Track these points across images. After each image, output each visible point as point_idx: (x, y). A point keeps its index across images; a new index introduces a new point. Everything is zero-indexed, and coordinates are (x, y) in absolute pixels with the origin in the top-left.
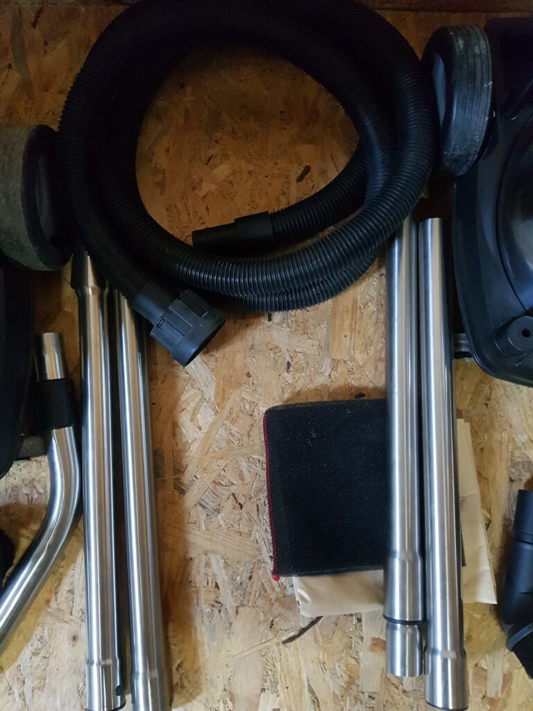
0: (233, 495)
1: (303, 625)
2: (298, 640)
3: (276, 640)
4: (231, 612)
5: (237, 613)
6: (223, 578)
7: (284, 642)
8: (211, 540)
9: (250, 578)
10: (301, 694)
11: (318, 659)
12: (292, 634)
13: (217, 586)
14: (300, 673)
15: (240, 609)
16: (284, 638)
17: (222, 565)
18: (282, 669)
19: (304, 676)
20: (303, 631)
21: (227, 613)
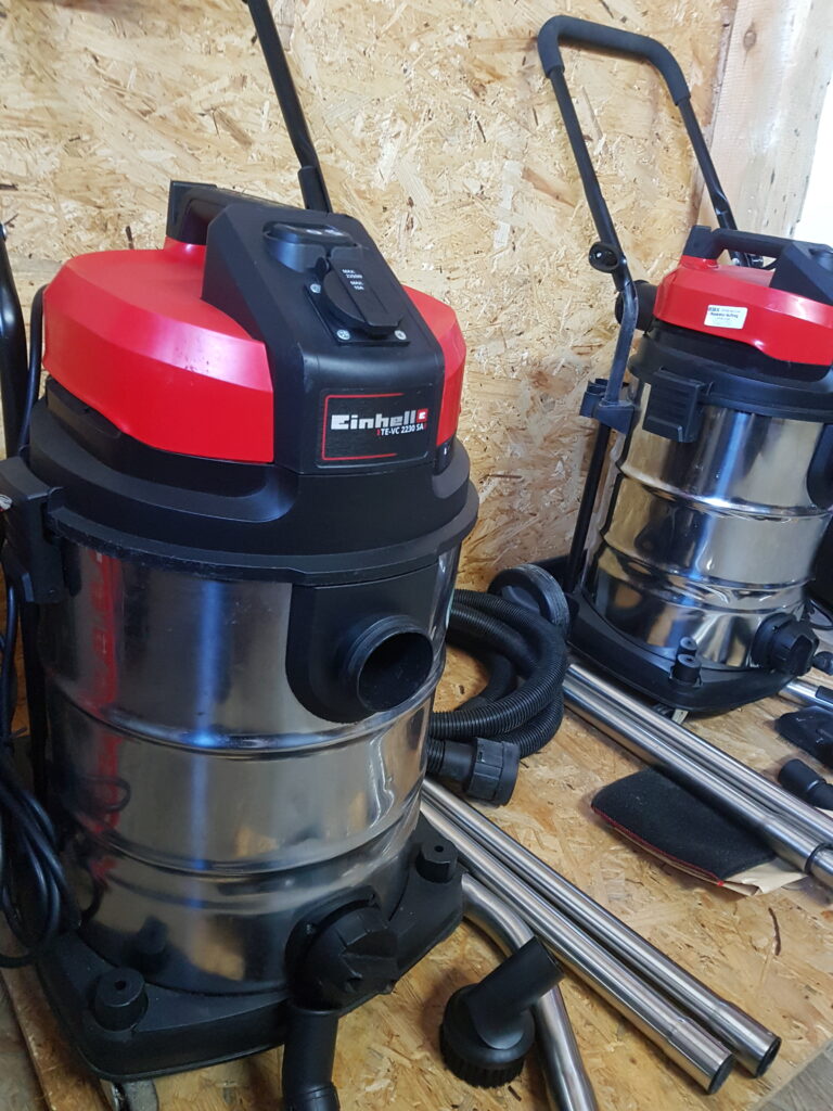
0: (627, 880)
1: (774, 935)
2: (783, 948)
3: (770, 957)
4: (721, 958)
5: (723, 955)
6: (686, 939)
7: (777, 953)
8: (648, 918)
9: (703, 926)
11: (810, 950)
12: (774, 945)
13: (689, 946)
15: (723, 951)
16: (773, 951)
17: (674, 929)
20: (778, 938)
21: (718, 960)
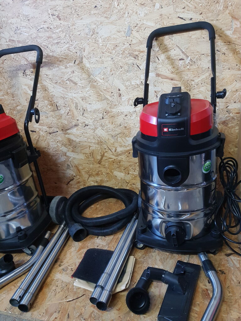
0: (71, 268)
1: (74, 299)
2: (71, 302)
7: (68, 301)
8: (61, 276)
9: (66, 286)
10: (65, 315)
11: (74, 307)
13: (57, 286)
14: (67, 310)
18: (63, 308)
19: (68, 311)
21: (56, 292)
